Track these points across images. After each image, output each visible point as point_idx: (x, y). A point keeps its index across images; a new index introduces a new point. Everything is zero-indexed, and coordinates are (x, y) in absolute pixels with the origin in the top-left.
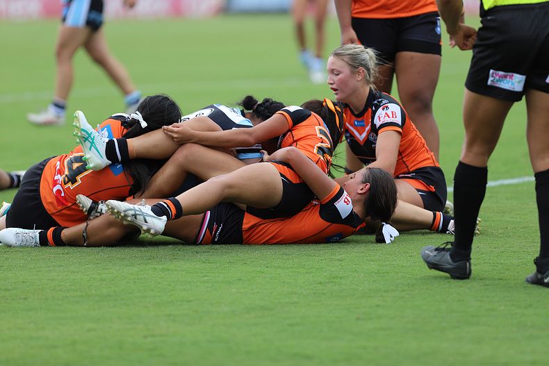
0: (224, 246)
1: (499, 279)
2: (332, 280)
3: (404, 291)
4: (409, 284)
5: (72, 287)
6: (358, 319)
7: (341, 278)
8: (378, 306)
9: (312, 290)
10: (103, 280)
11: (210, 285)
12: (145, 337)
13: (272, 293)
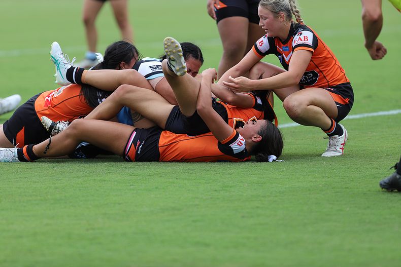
0: (145, 163)
1: (346, 188)
2: (224, 188)
3: (276, 196)
4: (280, 192)
5: (34, 193)
6: (243, 217)
7: (231, 187)
8: (258, 207)
9: (210, 195)
10: (56, 188)
11: (135, 191)
12: (88, 230)
13: (180, 198)
